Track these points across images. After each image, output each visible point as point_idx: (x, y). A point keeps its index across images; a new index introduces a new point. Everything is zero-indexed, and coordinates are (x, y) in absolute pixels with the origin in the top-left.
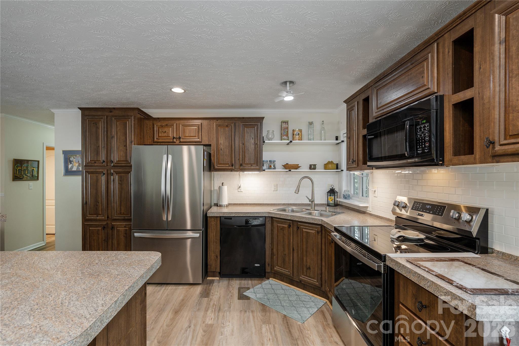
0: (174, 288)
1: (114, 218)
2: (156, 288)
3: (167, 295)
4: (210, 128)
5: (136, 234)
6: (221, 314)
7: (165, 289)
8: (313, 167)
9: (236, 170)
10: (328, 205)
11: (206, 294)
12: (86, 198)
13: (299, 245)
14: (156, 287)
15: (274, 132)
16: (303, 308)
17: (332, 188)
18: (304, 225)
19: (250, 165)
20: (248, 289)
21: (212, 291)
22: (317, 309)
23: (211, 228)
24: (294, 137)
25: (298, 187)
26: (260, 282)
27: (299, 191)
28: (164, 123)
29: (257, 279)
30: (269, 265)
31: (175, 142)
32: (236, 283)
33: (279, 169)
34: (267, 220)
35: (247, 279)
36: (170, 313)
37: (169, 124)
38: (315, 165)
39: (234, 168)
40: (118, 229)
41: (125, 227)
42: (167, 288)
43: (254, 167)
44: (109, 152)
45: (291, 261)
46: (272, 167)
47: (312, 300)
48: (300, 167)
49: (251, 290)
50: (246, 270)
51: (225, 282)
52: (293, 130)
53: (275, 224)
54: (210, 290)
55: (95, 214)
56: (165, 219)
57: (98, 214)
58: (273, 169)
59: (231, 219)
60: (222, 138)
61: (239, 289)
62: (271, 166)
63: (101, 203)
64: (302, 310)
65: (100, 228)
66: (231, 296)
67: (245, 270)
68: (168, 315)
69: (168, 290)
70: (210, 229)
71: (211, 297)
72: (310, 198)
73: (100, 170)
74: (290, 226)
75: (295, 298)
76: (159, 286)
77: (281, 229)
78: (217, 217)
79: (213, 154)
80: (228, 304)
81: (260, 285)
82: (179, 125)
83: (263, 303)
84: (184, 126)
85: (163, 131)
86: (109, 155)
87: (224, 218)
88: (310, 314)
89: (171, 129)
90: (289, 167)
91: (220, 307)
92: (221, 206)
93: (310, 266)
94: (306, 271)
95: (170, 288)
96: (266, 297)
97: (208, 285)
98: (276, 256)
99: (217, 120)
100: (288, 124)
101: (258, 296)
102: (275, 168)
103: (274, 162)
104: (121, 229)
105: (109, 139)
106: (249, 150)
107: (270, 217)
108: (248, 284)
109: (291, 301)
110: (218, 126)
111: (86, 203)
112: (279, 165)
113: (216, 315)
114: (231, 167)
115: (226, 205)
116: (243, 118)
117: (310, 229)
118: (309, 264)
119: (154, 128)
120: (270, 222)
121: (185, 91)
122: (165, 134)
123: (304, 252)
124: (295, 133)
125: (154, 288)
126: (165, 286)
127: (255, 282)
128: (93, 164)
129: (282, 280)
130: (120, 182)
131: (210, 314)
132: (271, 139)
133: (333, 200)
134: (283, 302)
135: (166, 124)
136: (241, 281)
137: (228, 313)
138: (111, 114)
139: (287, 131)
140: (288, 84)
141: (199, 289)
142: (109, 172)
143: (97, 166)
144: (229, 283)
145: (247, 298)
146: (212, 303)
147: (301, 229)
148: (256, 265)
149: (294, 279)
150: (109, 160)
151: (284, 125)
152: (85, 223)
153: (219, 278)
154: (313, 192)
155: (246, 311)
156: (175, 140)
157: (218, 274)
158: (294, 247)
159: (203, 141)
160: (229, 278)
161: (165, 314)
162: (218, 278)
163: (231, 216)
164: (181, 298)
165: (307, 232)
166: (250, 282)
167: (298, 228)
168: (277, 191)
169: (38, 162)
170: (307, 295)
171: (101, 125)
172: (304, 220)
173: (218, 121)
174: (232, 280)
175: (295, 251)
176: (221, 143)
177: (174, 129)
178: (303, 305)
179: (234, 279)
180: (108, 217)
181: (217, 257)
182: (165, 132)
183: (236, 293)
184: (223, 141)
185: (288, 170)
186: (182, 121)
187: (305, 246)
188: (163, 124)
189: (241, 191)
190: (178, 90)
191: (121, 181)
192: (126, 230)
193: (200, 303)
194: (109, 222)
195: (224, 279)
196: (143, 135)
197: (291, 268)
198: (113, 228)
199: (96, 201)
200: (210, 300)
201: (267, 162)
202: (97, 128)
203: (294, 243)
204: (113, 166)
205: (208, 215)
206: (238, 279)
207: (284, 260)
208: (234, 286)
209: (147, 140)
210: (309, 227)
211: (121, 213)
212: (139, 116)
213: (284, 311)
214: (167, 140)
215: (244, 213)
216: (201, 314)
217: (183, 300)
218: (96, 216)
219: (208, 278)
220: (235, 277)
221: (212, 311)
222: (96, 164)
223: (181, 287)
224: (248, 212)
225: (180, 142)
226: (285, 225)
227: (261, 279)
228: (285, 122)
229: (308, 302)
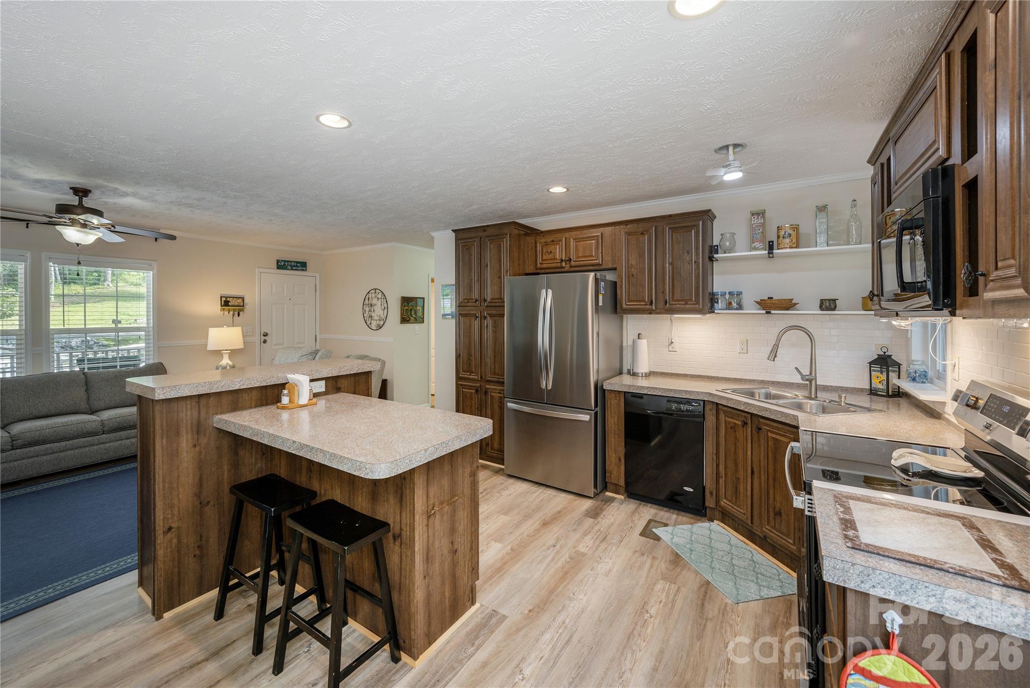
0: (554, 493)
1: (488, 378)
2: (532, 488)
3: (542, 500)
4: (615, 240)
5: (509, 404)
6: (603, 546)
7: (542, 492)
8: (828, 305)
9: (658, 311)
10: (873, 392)
11: (594, 514)
12: (460, 349)
13: (762, 464)
14: (532, 486)
15: (735, 236)
16: (752, 584)
17: (885, 353)
18: (771, 425)
19: (683, 303)
20: (666, 525)
21: (604, 513)
22: (780, 594)
23: (611, 410)
24: (780, 242)
25: (776, 346)
26: (692, 521)
27: (775, 356)
28: (549, 239)
29: (691, 516)
30: (711, 493)
31: (564, 267)
32: (649, 512)
33: (751, 308)
34: (708, 407)
35: (672, 511)
36: (537, 523)
37: (556, 239)
38: (835, 300)
39: (654, 308)
40: (492, 394)
41: (500, 393)
42: (545, 491)
43: (691, 306)
44: (482, 286)
45: (749, 493)
46: (734, 305)
47: (780, 577)
48: (796, 304)
49: (669, 529)
50: (678, 498)
51: (632, 505)
52: (778, 227)
53: (722, 417)
54: (602, 510)
55: (467, 372)
56: (543, 386)
57: (471, 372)
58: (737, 309)
59: (642, 398)
60: (633, 256)
61: (650, 521)
62: (730, 303)
63: (475, 356)
64: (747, 585)
65: (473, 391)
66: (631, 527)
67: (675, 497)
68: (534, 523)
69: (545, 495)
70: (609, 410)
71: (599, 519)
72: (806, 372)
73: (473, 312)
74: (745, 424)
75: (746, 564)
76: (536, 486)
77: (731, 428)
78: (619, 392)
79: (620, 284)
80: (621, 536)
81: (690, 526)
82: (569, 239)
83: (678, 552)
84: (577, 240)
85: (547, 252)
86: (482, 291)
87: (630, 395)
88: (760, 595)
89: (558, 247)
90: (768, 305)
91: (606, 537)
92: (634, 374)
93: (780, 509)
94: (774, 519)
95: (549, 492)
96: (688, 546)
97: (603, 503)
98: (724, 479)
99: (626, 225)
100: (763, 217)
101: (676, 540)
102: (740, 307)
103: (739, 294)
104: (495, 394)
105: (482, 269)
106: (681, 275)
107: (713, 402)
108: (668, 519)
109: (733, 565)
110: (628, 234)
111: (460, 355)
112: (748, 300)
113: (596, 544)
114: (650, 307)
115: (646, 374)
116: (670, 216)
117: (779, 434)
118: (778, 505)
119: (536, 247)
120: (714, 412)
121: (568, 190)
122: (551, 256)
123: (770, 479)
124: (782, 233)
125: (529, 487)
126: (544, 488)
127: (684, 518)
128: (466, 304)
129: (736, 530)
130: (494, 329)
131: (589, 541)
132: (730, 250)
133: (885, 383)
134: (715, 562)
135: (551, 240)
136: (658, 512)
137: (614, 548)
138: (485, 234)
139: (761, 230)
140: (731, 149)
141: (587, 504)
142: (483, 314)
143: (470, 306)
144: (637, 509)
145: (657, 538)
146: (597, 528)
147: (766, 433)
148: (686, 489)
149: (755, 531)
150: (482, 298)
151: (757, 221)
152: (459, 383)
153: (625, 498)
154: (814, 361)
155: (643, 555)
156: (564, 264)
157: (622, 490)
158: (755, 467)
159: (604, 262)
160: (641, 502)
161: (530, 522)
162: (622, 497)
163: (642, 392)
164: (558, 509)
165: (775, 440)
166: (674, 516)
167: (760, 429)
168: (747, 353)
169: (424, 298)
170: (775, 566)
171: (475, 251)
172: (767, 415)
173: (628, 226)
174: (644, 505)
175: (756, 475)
176: (632, 265)
177: (562, 246)
178: (755, 579)
179: (650, 505)
180: (481, 377)
181: (620, 459)
182: (551, 252)
183: (641, 525)
184: (635, 261)
185: (764, 312)
186: (574, 233)
187: (771, 468)
188: (548, 241)
189: (673, 350)
190: (558, 190)
191: (495, 327)
192: (501, 397)
193: (580, 523)
194: (482, 384)
195: (632, 500)
196: (524, 260)
197: (747, 507)
198: (486, 393)
199: (470, 355)
200: (596, 522)
201: (724, 294)
202: (470, 255)
203: (754, 458)
204: (487, 306)
205: (604, 388)
206: (657, 507)
207: (736, 490)
208: (643, 515)
209: (529, 266)
210: (778, 429)
211: (495, 374)
212: (517, 232)
213: (710, 575)
214: (552, 265)
215: (663, 389)
216: (577, 536)
217: (559, 512)
218: (468, 374)
219: (608, 494)
220: (651, 503)
221: (593, 538)
222: (469, 304)
223: (563, 495)
224: (670, 389)
225: (571, 267)
226: (739, 420)
227: (698, 518)
228: (756, 214)
229: (770, 577)
